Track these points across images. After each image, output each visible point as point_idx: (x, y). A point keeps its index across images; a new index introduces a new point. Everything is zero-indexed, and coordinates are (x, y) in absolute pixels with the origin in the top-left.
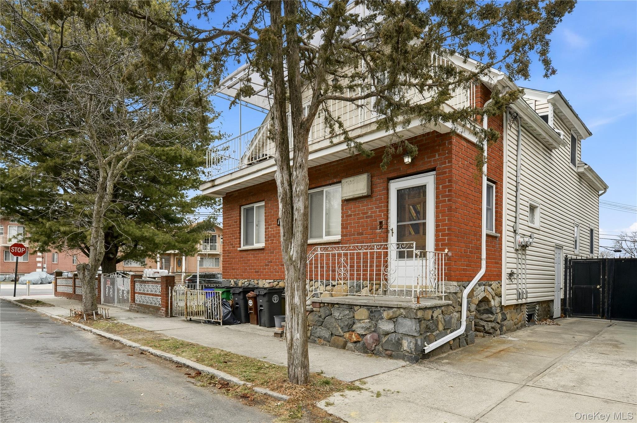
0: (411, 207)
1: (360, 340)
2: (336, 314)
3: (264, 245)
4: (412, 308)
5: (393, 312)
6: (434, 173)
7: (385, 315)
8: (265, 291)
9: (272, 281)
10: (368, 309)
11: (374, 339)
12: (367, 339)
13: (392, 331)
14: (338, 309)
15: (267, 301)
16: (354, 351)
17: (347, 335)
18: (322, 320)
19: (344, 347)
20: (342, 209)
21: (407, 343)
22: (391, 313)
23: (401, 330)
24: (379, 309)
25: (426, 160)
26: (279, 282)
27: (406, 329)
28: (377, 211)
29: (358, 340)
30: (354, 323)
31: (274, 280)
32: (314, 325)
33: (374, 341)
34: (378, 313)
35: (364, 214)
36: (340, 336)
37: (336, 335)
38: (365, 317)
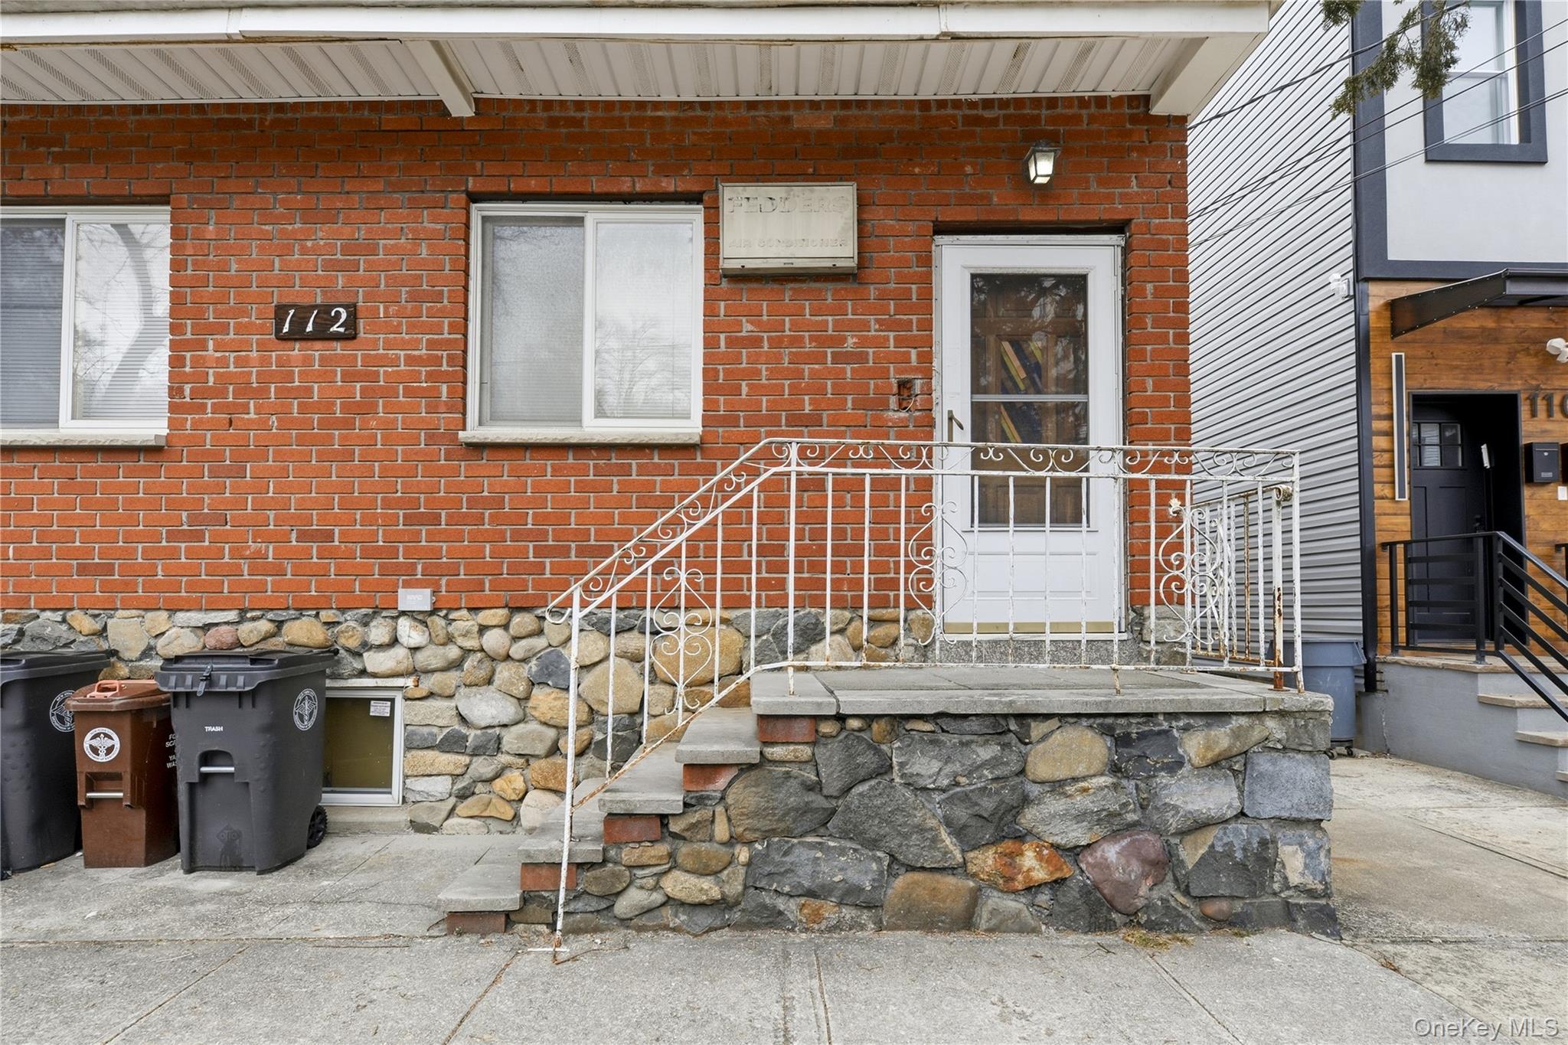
0: (1006, 345)
1: (1066, 873)
2: (926, 766)
3: (165, 432)
4: (1322, 712)
5: (1236, 734)
6: (1116, 239)
7: (1194, 746)
8: (262, 674)
9: (232, 615)
10: (1107, 731)
11: (1145, 861)
12: (1104, 866)
13: (1230, 814)
14: (933, 742)
15: (268, 728)
16: (1035, 931)
17: (986, 860)
18: (826, 804)
19: (966, 922)
20: (710, 311)
21: (1300, 855)
22: (1222, 737)
23: (1269, 805)
24: (1165, 725)
25: (1094, 188)
26: (280, 624)
27: (1298, 797)
28: (887, 339)
29: (1058, 875)
30: (1025, 801)
31: (243, 611)
32: (767, 835)
33: (1147, 868)
34: (1162, 740)
35: (823, 341)
36: (952, 870)
37: (911, 868)
38: (1088, 769)
